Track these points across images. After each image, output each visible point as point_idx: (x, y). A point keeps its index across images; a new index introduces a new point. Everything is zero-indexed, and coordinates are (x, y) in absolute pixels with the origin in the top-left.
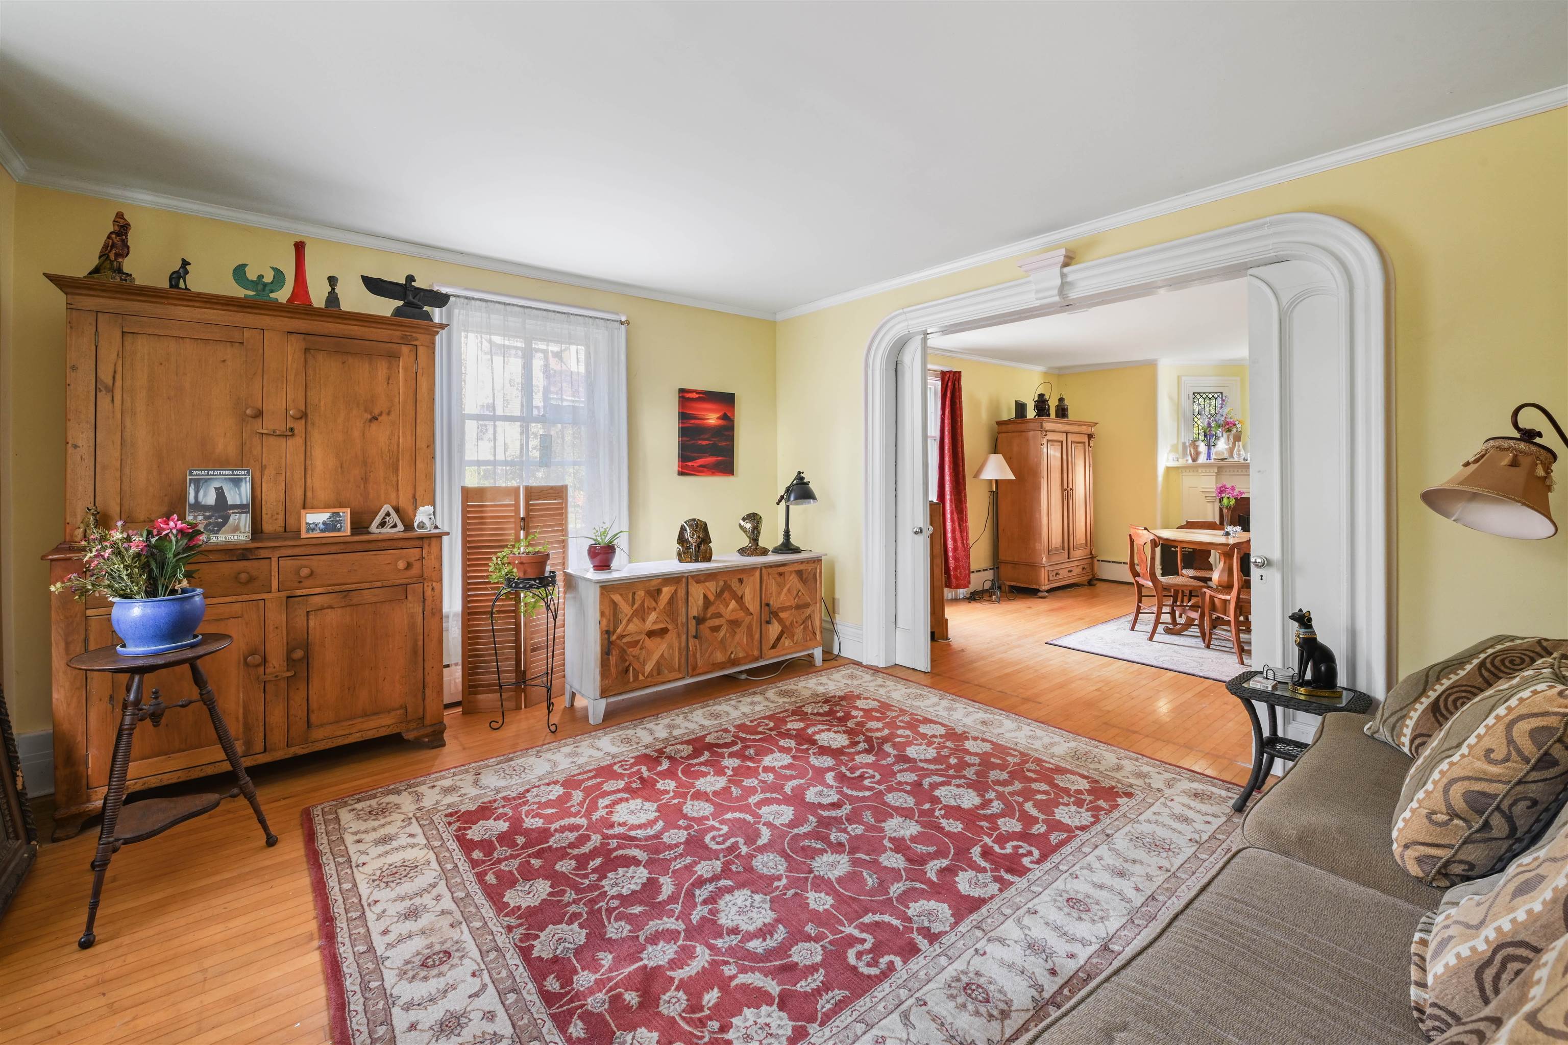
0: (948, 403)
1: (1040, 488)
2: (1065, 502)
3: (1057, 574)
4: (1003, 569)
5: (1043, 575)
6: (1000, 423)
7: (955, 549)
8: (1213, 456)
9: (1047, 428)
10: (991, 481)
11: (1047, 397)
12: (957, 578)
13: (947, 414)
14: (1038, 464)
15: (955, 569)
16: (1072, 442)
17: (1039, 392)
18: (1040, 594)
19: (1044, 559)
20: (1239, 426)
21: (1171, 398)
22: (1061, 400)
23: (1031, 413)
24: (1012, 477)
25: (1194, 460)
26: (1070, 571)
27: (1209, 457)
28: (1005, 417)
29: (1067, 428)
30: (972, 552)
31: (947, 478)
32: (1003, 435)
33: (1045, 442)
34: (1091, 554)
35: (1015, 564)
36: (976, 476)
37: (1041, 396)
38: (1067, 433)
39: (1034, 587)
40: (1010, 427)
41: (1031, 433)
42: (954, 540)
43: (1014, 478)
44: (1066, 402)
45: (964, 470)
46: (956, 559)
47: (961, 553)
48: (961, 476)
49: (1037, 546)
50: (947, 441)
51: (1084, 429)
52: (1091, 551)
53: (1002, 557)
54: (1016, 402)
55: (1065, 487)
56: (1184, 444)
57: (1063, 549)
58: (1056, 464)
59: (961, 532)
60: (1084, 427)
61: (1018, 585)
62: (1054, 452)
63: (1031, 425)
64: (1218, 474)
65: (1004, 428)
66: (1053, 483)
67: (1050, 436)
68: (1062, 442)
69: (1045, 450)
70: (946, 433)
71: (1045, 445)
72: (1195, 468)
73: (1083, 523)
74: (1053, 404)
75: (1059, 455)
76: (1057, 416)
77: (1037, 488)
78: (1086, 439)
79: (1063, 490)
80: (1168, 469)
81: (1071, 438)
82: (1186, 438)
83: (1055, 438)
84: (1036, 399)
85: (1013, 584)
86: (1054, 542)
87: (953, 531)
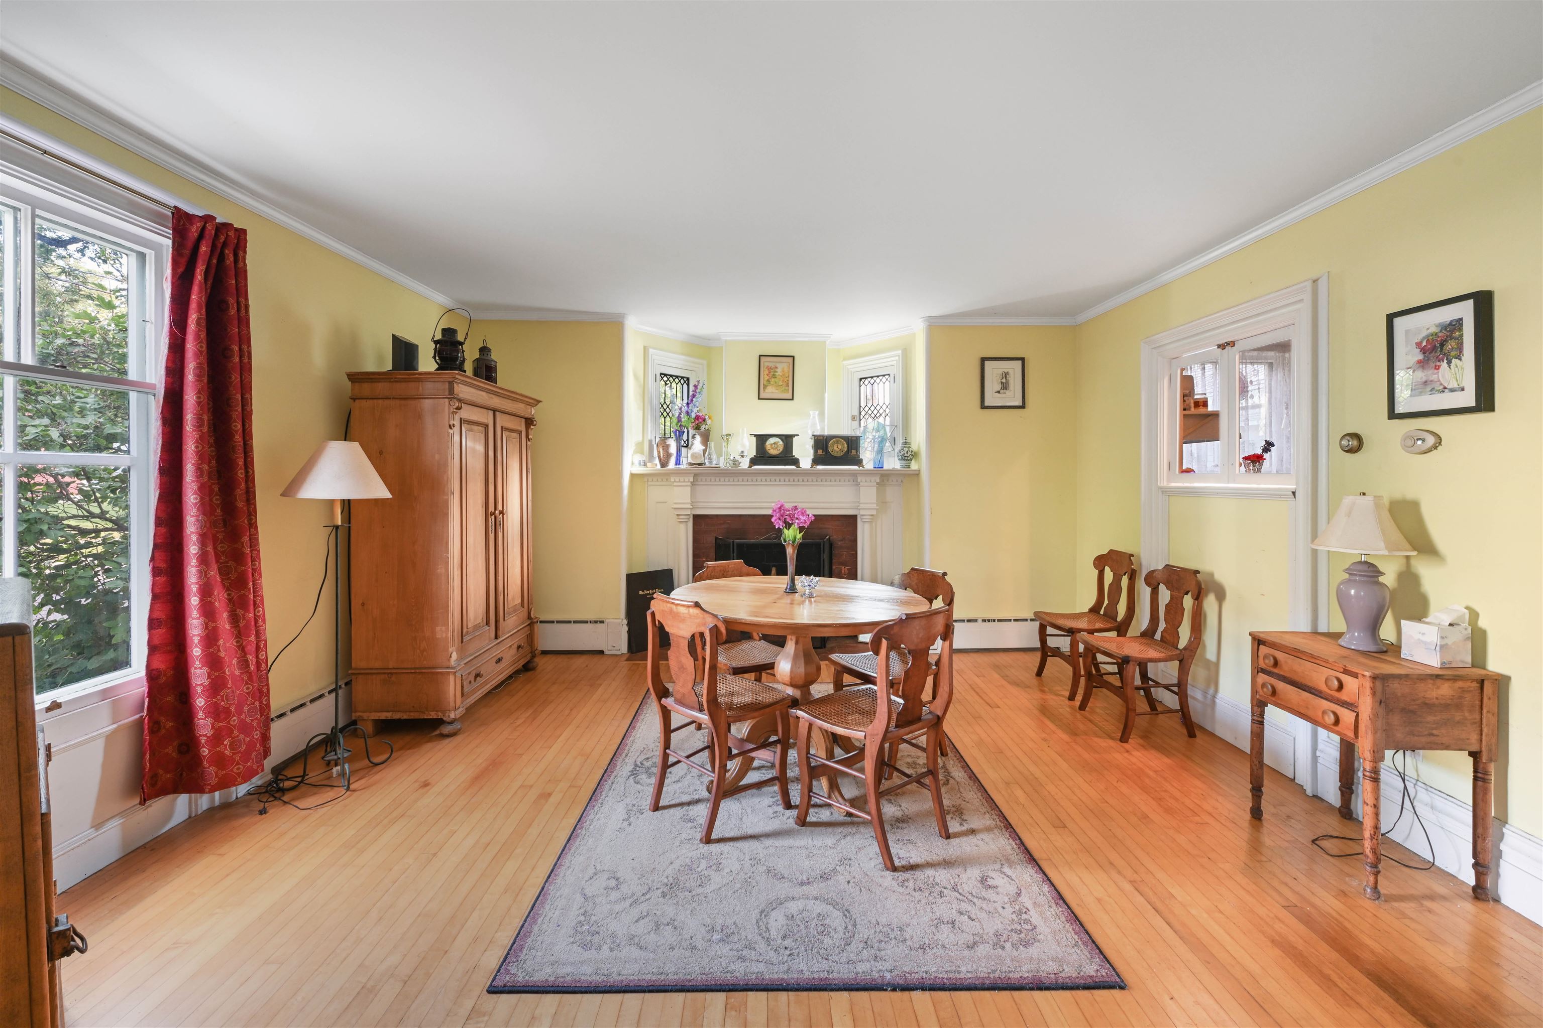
0: (196, 297)
1: (446, 515)
2: (492, 536)
3: (478, 675)
4: (359, 686)
5: (452, 688)
6: (356, 378)
7: (216, 686)
8: (684, 460)
9: (461, 396)
10: (331, 502)
11: (460, 337)
12: (220, 761)
13: (192, 326)
14: (443, 466)
15: (216, 739)
16: (504, 429)
17: (444, 324)
18: (446, 729)
19: (454, 656)
20: (709, 422)
21: (636, 377)
22: (484, 350)
23: (427, 363)
24: (382, 492)
25: (664, 465)
26: (499, 661)
27: (678, 462)
28: (370, 366)
29: (496, 402)
30: (273, 677)
31: (191, 498)
32: (364, 403)
33: (457, 423)
34: (529, 617)
35: (389, 674)
36: (290, 490)
37: (449, 332)
38: (495, 411)
39: (433, 715)
40: (381, 388)
41: (427, 404)
42: (213, 662)
43: (387, 495)
44: (494, 356)
45: (249, 479)
46: (216, 712)
47: (236, 690)
48: (240, 492)
49: (440, 632)
50: (190, 398)
51: (519, 408)
52: (529, 613)
53: (358, 661)
54: (395, 339)
55: (491, 509)
56: (650, 442)
57: (488, 623)
58: (475, 464)
59: (239, 633)
60: (522, 405)
61: (397, 716)
62: (474, 445)
63: (429, 387)
64: (693, 484)
65: (366, 389)
66: (470, 502)
67: (467, 413)
68: (486, 427)
69: (457, 438)
70: (190, 377)
71: (456, 429)
72: (663, 477)
73: (518, 570)
74: (470, 354)
75: (480, 448)
76: (476, 373)
77: (440, 513)
78: (523, 428)
79: (487, 514)
80: (633, 476)
81: (502, 420)
82: (653, 435)
83: (474, 418)
84: (439, 336)
85: (384, 716)
86: (471, 614)
87: (210, 639)
